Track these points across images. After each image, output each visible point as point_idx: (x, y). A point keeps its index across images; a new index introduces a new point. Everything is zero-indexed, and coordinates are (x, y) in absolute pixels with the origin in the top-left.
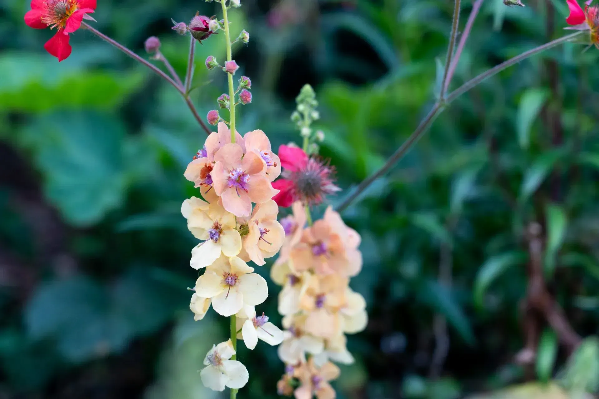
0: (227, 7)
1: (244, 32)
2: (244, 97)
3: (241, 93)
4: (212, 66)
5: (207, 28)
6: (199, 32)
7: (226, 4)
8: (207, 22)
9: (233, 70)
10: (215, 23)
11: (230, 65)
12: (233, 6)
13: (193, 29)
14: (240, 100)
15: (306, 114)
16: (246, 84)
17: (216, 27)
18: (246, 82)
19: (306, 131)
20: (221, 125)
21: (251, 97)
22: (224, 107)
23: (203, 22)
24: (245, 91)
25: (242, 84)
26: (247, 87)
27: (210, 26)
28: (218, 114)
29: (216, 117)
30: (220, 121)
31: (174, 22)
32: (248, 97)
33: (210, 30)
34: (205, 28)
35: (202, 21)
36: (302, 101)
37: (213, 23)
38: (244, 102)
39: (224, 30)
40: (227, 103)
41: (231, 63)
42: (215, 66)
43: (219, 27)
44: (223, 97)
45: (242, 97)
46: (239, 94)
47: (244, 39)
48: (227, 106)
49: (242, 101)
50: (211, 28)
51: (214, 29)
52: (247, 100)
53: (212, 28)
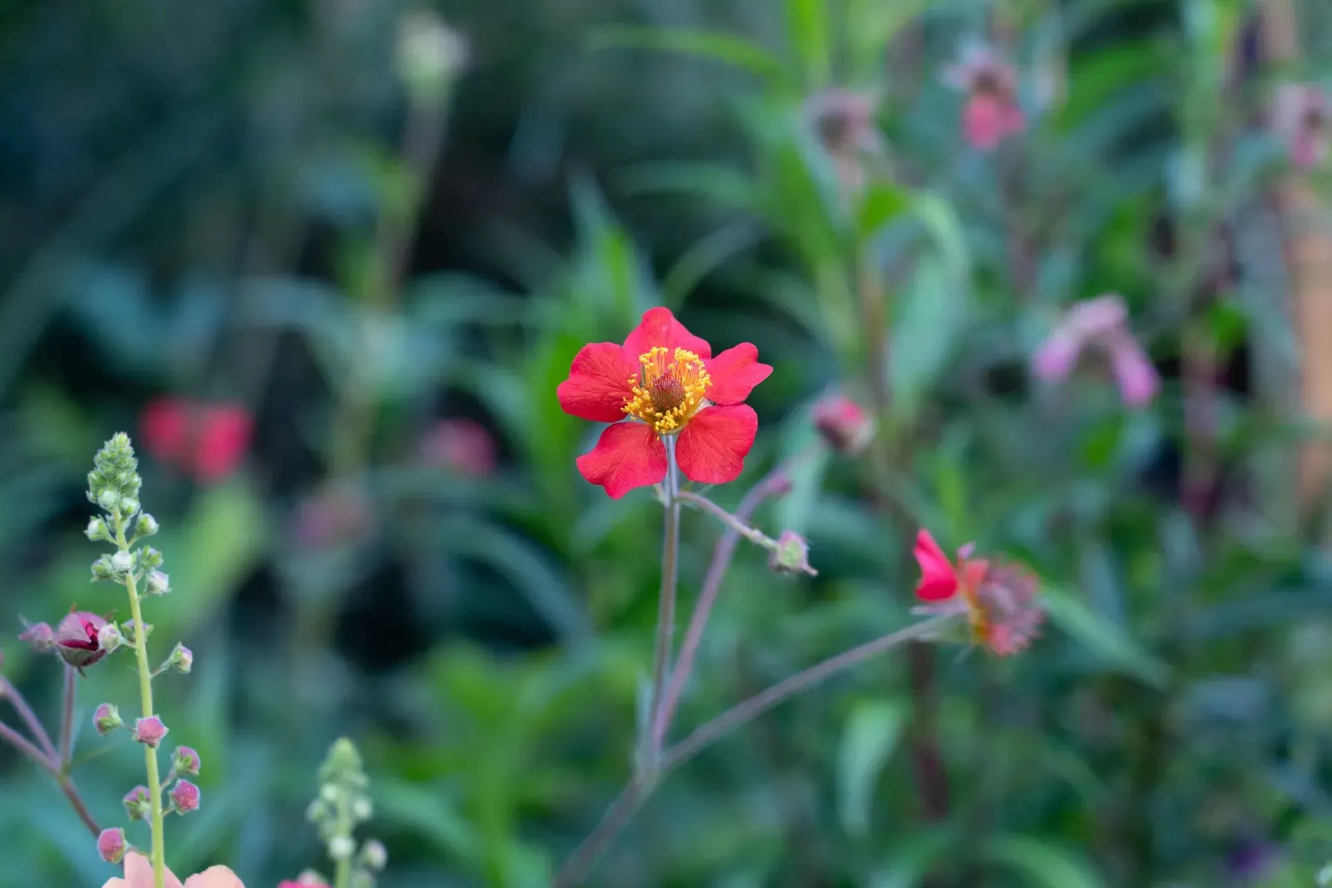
0: (140, 596)
1: (181, 650)
2: (182, 798)
3: (175, 788)
4: (108, 727)
5: (94, 644)
6: (77, 650)
7: (137, 588)
8: (95, 627)
9: (154, 738)
10: (112, 631)
11: (147, 728)
12: (152, 592)
13: (65, 644)
14: (172, 803)
15: (342, 806)
16: (189, 763)
17: (115, 641)
18: (187, 760)
19: (341, 846)
20: (132, 860)
21: (199, 795)
22: (138, 816)
23: (86, 628)
24: (183, 784)
25: (178, 764)
26: (189, 770)
27: (100, 639)
28: (123, 836)
29: (118, 844)
30: (128, 850)
31: (25, 622)
32: (191, 798)
33: (101, 647)
34: (90, 641)
35: (83, 624)
36: (333, 778)
37: (108, 634)
38: (183, 808)
39: (133, 646)
40: (144, 806)
41: (152, 721)
42: (114, 726)
43: (122, 640)
44: (137, 794)
45: (177, 797)
46: (170, 792)
47: (180, 666)
48: (146, 816)
49: (179, 806)
50: (103, 644)
51: (111, 646)
52: (190, 804)
53: (105, 644)
